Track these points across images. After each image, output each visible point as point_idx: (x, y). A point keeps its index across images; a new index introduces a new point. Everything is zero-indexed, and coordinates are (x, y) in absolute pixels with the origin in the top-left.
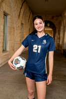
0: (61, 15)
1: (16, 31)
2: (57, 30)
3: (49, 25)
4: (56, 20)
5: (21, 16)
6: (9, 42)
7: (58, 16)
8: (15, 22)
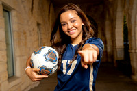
2: (99, 28)
5: (35, 10)
6: (18, 59)
7: (98, 5)
8: (26, 21)
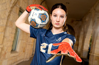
4: (76, 24)
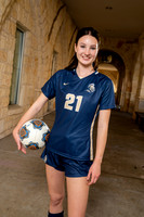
0: (137, 41)
1: (40, 66)
2: (127, 71)
3: (110, 60)
4: (127, 50)
5: (54, 35)
6: (23, 87)
7: (131, 43)
8: (40, 46)
